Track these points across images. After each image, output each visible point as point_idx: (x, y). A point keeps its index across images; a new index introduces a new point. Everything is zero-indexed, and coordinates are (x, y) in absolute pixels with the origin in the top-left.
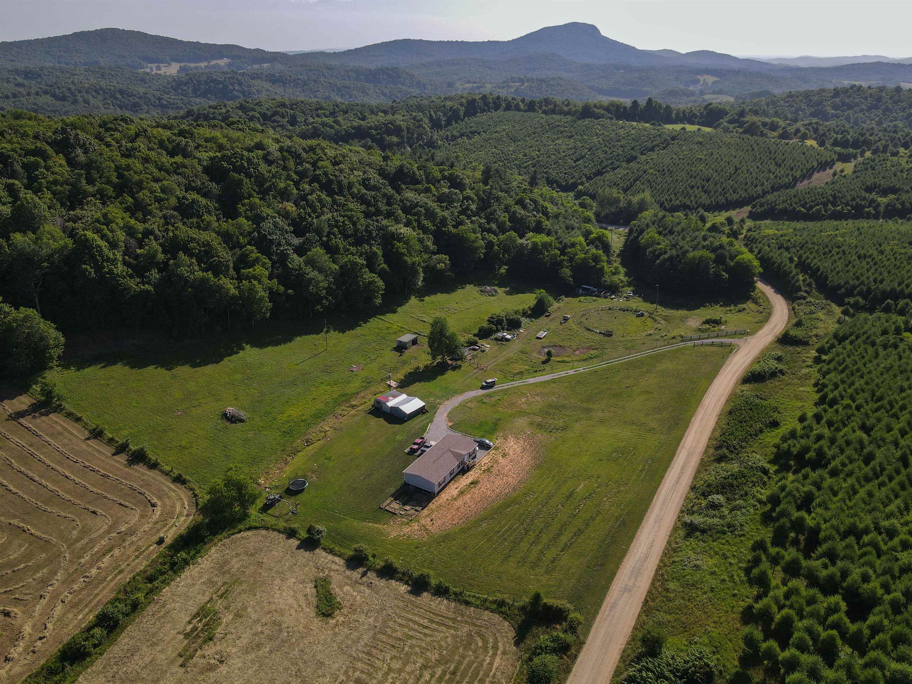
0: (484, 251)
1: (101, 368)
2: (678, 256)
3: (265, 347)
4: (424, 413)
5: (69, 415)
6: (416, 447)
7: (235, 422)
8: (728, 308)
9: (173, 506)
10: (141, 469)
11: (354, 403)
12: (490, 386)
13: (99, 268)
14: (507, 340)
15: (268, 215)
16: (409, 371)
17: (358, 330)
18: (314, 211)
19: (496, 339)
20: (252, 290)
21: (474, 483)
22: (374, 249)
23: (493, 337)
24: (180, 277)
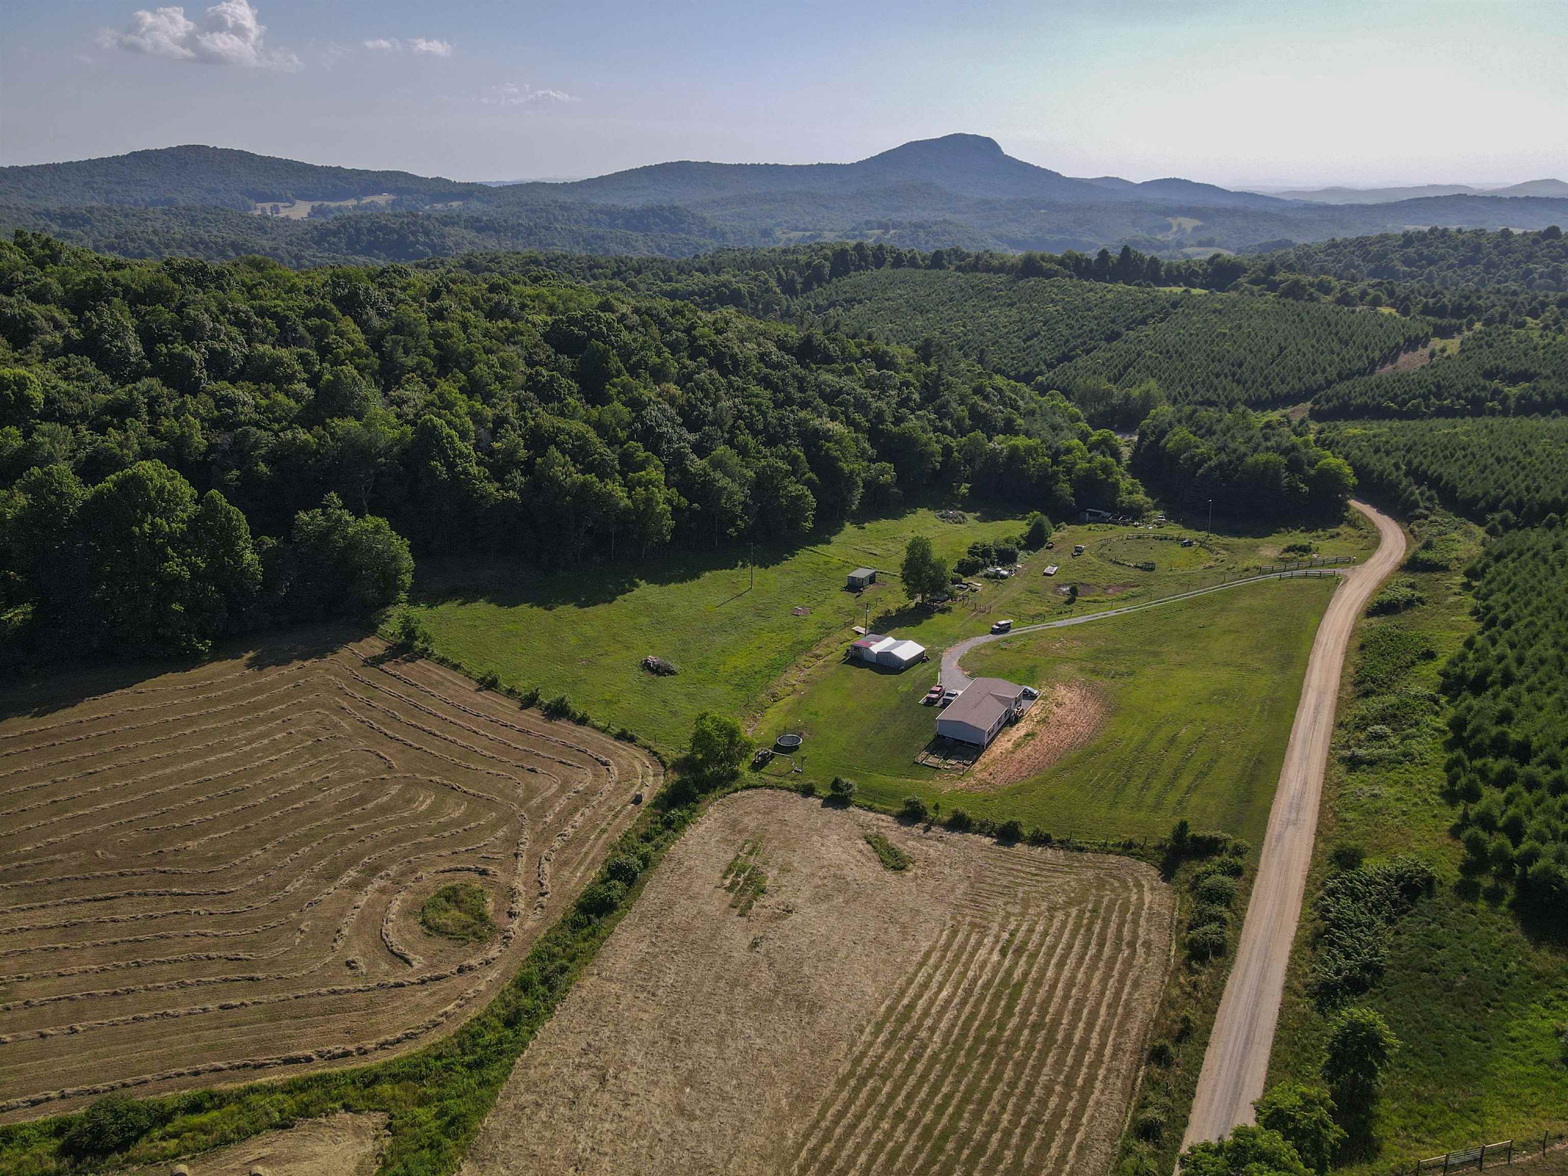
1: (460, 605)
2: (1230, 462)
3: (667, 584)
4: (924, 661)
5: (442, 661)
6: (934, 696)
7: (662, 674)
8: (1314, 534)
9: (631, 765)
10: (564, 725)
11: (818, 652)
12: (1004, 629)
13: (451, 466)
14: (1003, 577)
15: (650, 399)
16: (877, 615)
17: (785, 565)
18: (707, 396)
19: (987, 576)
20: (649, 501)
21: (1030, 735)
22: (795, 451)
23: (981, 573)
24: (553, 480)
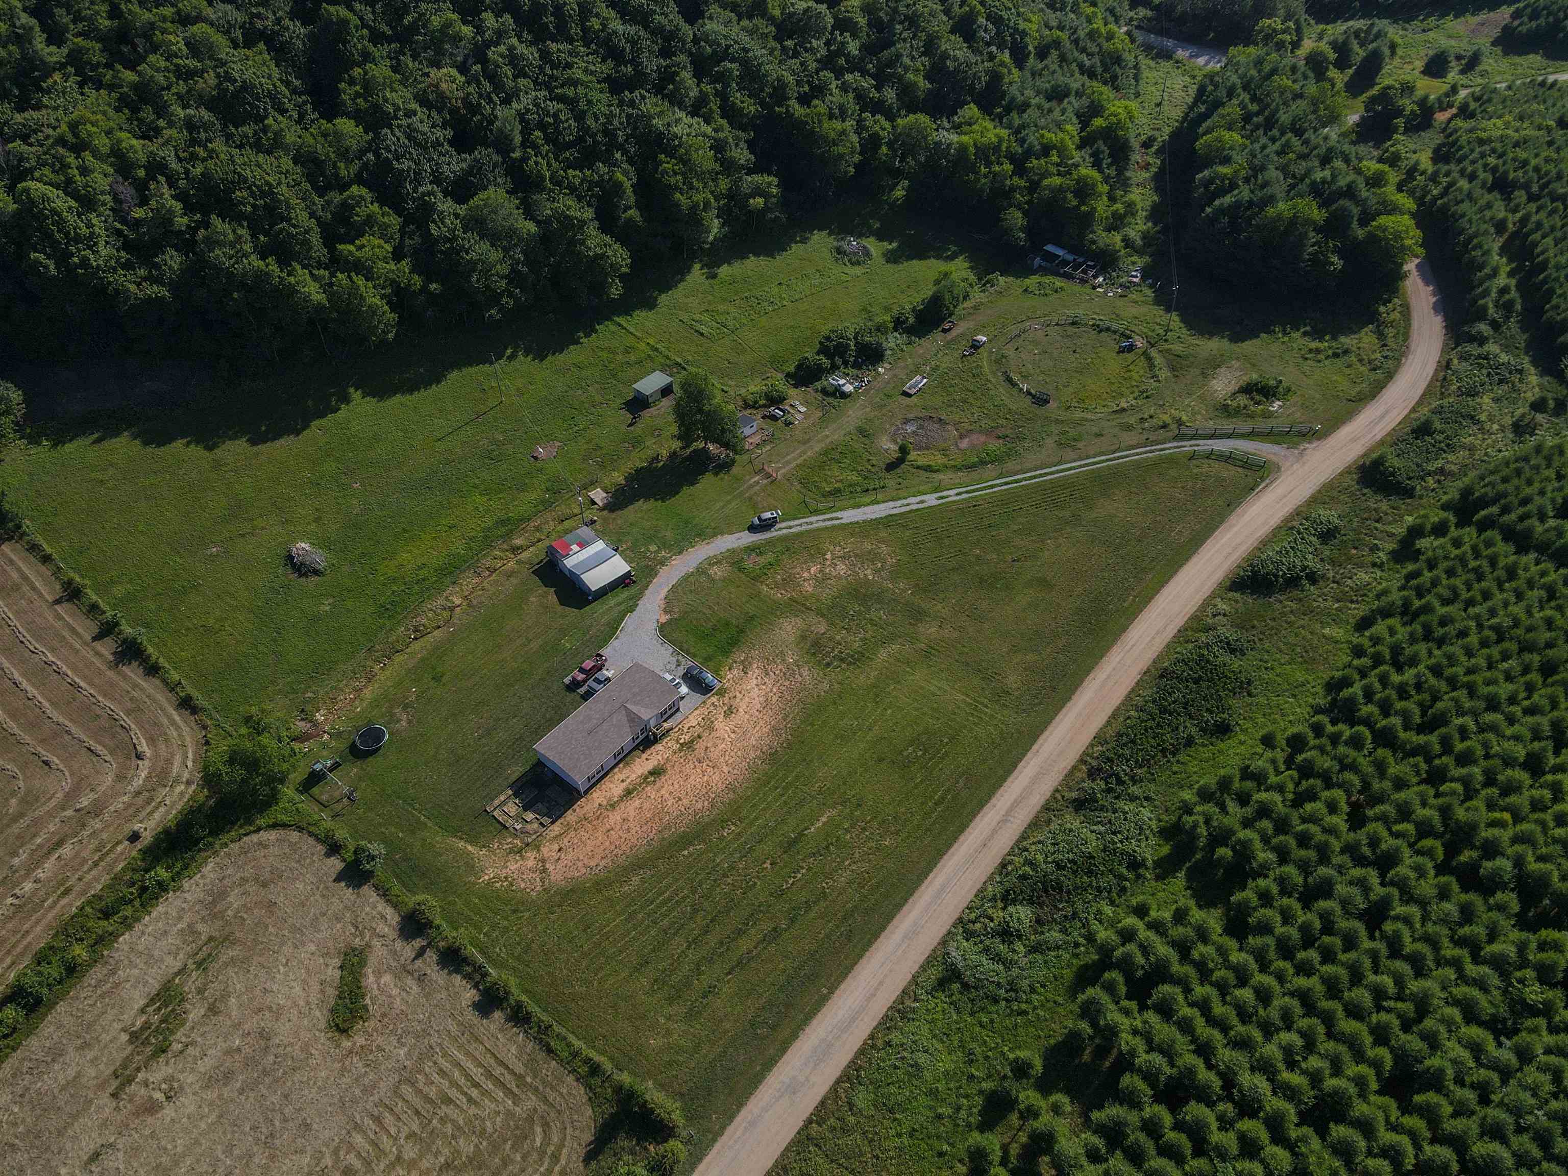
0: (857, 158)
1: (94, 442)
2: (1251, 203)
3: (390, 397)
4: (627, 585)
5: (33, 548)
6: (581, 677)
7: (305, 575)
8: (1314, 345)
9: (169, 761)
10: (133, 672)
11: (518, 542)
12: (766, 525)
13: (62, 258)
14: (844, 395)
15: (397, 109)
16: (640, 464)
17: (573, 355)
18: (498, 86)
19: (824, 392)
20: (354, 291)
21: (657, 772)
22: (619, 176)
23: (819, 385)
24: (217, 269)
